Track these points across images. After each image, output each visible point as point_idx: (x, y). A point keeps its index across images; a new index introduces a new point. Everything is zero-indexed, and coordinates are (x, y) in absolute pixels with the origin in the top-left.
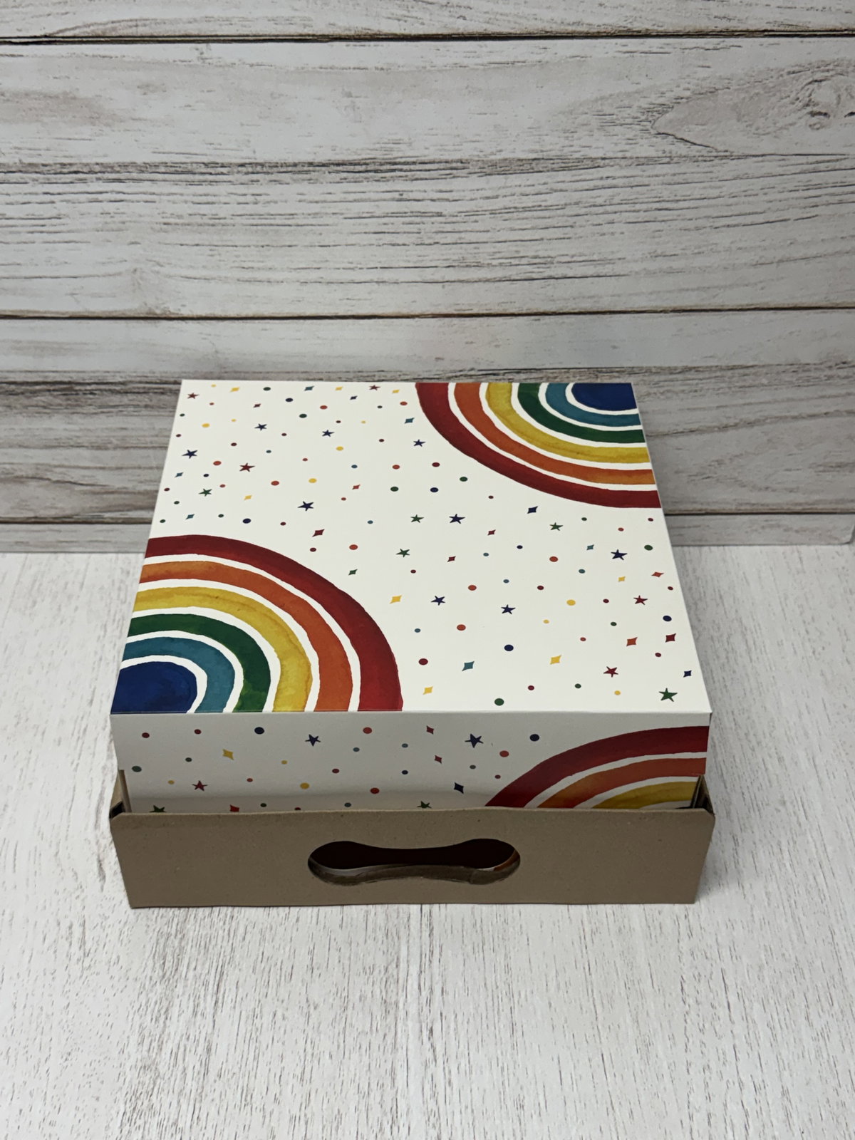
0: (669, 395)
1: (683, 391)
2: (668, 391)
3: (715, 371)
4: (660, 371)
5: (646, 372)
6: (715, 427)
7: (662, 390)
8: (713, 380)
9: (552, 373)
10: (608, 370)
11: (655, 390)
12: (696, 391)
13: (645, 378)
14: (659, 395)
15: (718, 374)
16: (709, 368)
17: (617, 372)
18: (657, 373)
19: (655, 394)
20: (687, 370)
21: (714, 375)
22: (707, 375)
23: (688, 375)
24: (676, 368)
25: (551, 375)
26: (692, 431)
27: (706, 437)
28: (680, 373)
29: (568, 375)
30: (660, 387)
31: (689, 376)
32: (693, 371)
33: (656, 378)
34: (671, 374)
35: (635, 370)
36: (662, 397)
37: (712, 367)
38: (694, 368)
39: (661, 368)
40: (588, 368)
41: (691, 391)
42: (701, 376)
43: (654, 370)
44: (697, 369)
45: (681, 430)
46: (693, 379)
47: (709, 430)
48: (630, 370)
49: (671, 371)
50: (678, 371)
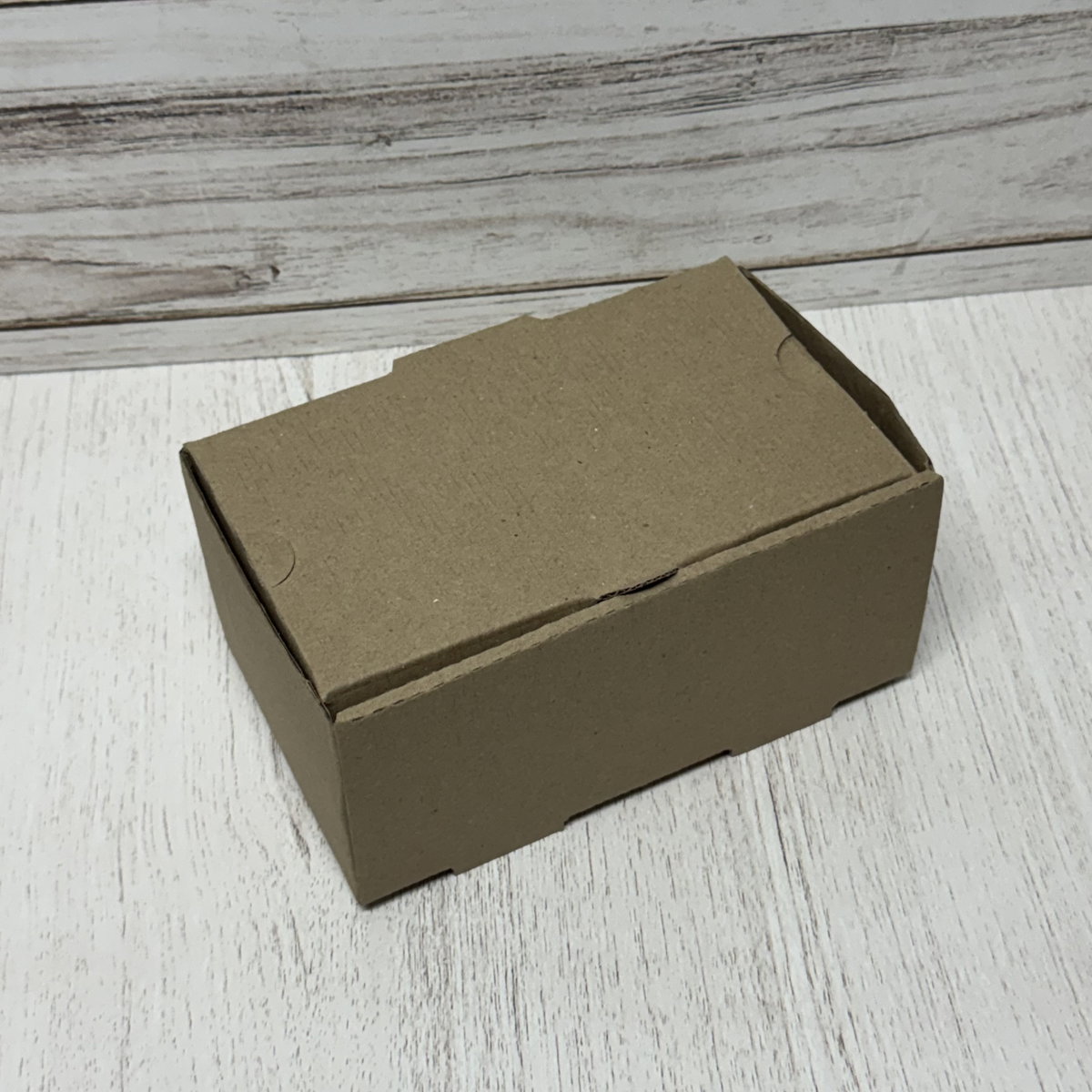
0: (1000, 62)
1: (1022, 54)
2: (999, 56)
3: (1073, 20)
4: (988, 25)
5: (968, 28)
6: (1066, 107)
7: (990, 54)
8: (1068, 35)
9: (826, 39)
10: (911, 29)
11: (979, 56)
12: (1041, 53)
13: (966, 38)
14: (985, 62)
15: (1077, 24)
16: (1063, 17)
17: (924, 31)
18: (985, 28)
19: (979, 61)
20: (1030, 20)
21: (1069, 26)
22: (1059, 26)
23: (1032, 29)
24: (1013, 19)
25: (821, 43)
26: (1032, 116)
27: (1053, 122)
28: (1019, 26)
29: (848, 41)
30: (987, 50)
31: (1033, 31)
32: (1038, 24)
33: (985, 36)
34: (1006, 28)
35: (952, 25)
36: (991, 66)
37: (1066, 14)
38: (1041, 17)
39: (990, 20)
40: (881, 28)
41: (1033, 54)
42: (1050, 28)
43: (980, 24)
44: (1044, 19)
45: (1015, 115)
46: (1038, 35)
47: (1057, 112)
48: (944, 26)
49: (1006, 23)
50: (1015, 24)
